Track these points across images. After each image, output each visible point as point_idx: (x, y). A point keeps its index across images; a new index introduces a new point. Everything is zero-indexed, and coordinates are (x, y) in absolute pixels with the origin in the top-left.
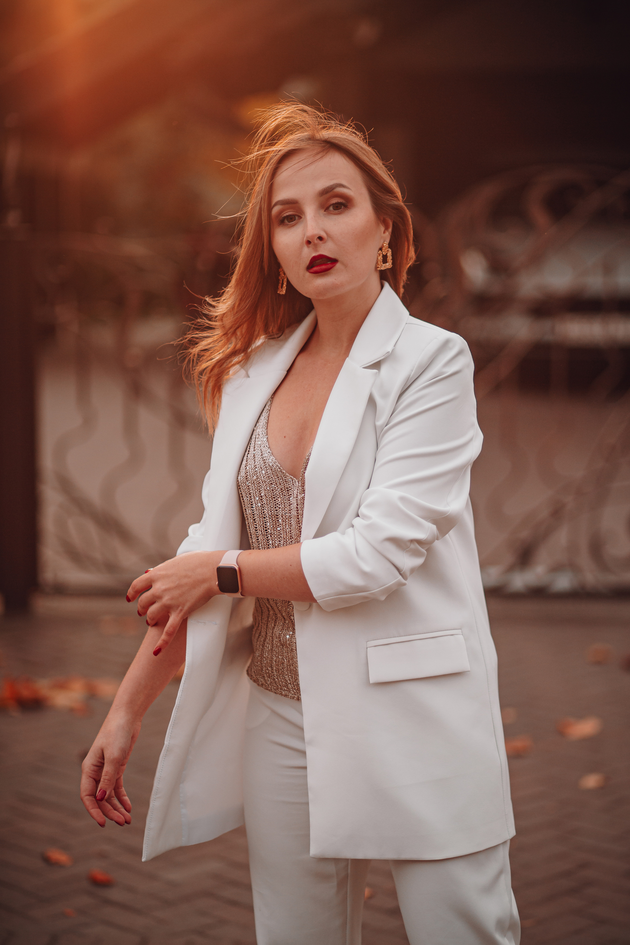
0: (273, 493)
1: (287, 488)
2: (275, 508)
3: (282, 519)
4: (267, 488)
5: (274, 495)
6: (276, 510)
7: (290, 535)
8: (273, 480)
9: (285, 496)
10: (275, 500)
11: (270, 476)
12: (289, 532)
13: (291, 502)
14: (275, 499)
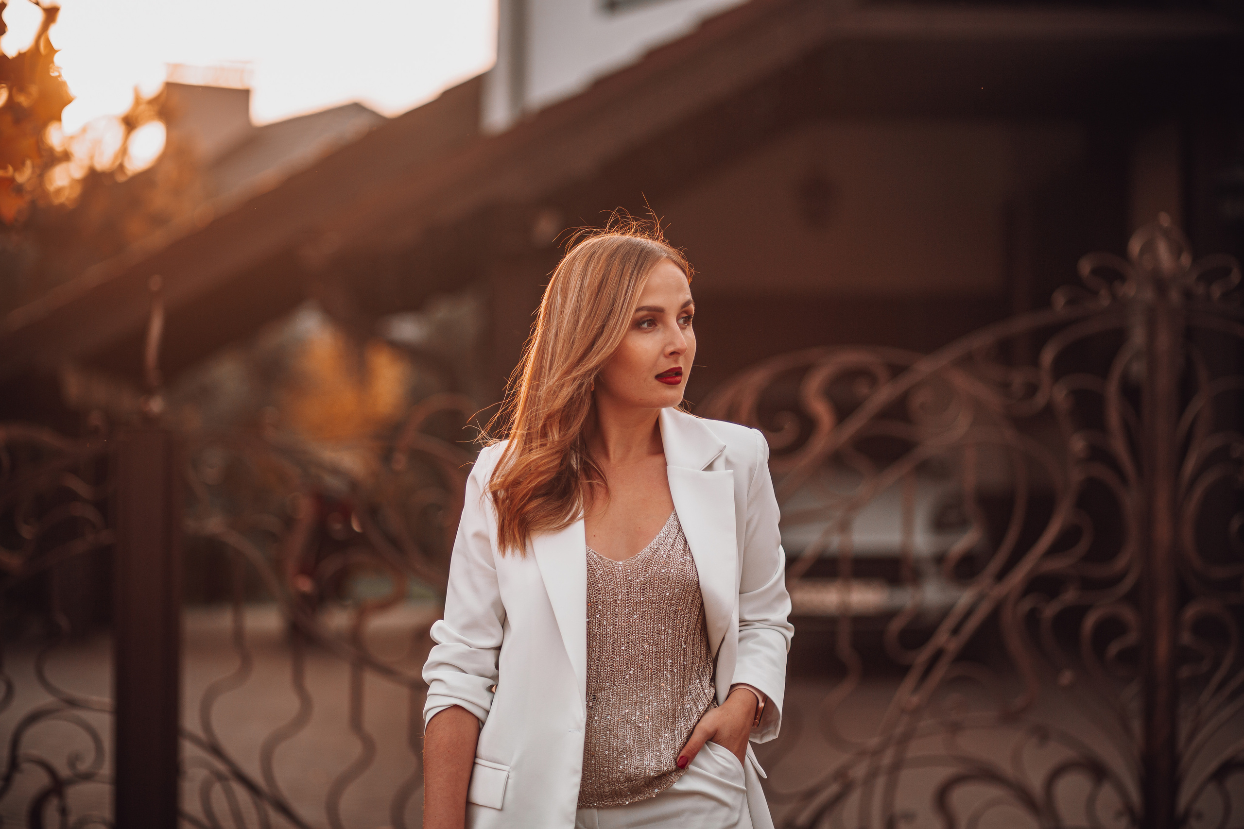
1: (606, 572)
3: (603, 606)
5: (592, 582)
9: (605, 580)
10: (594, 587)
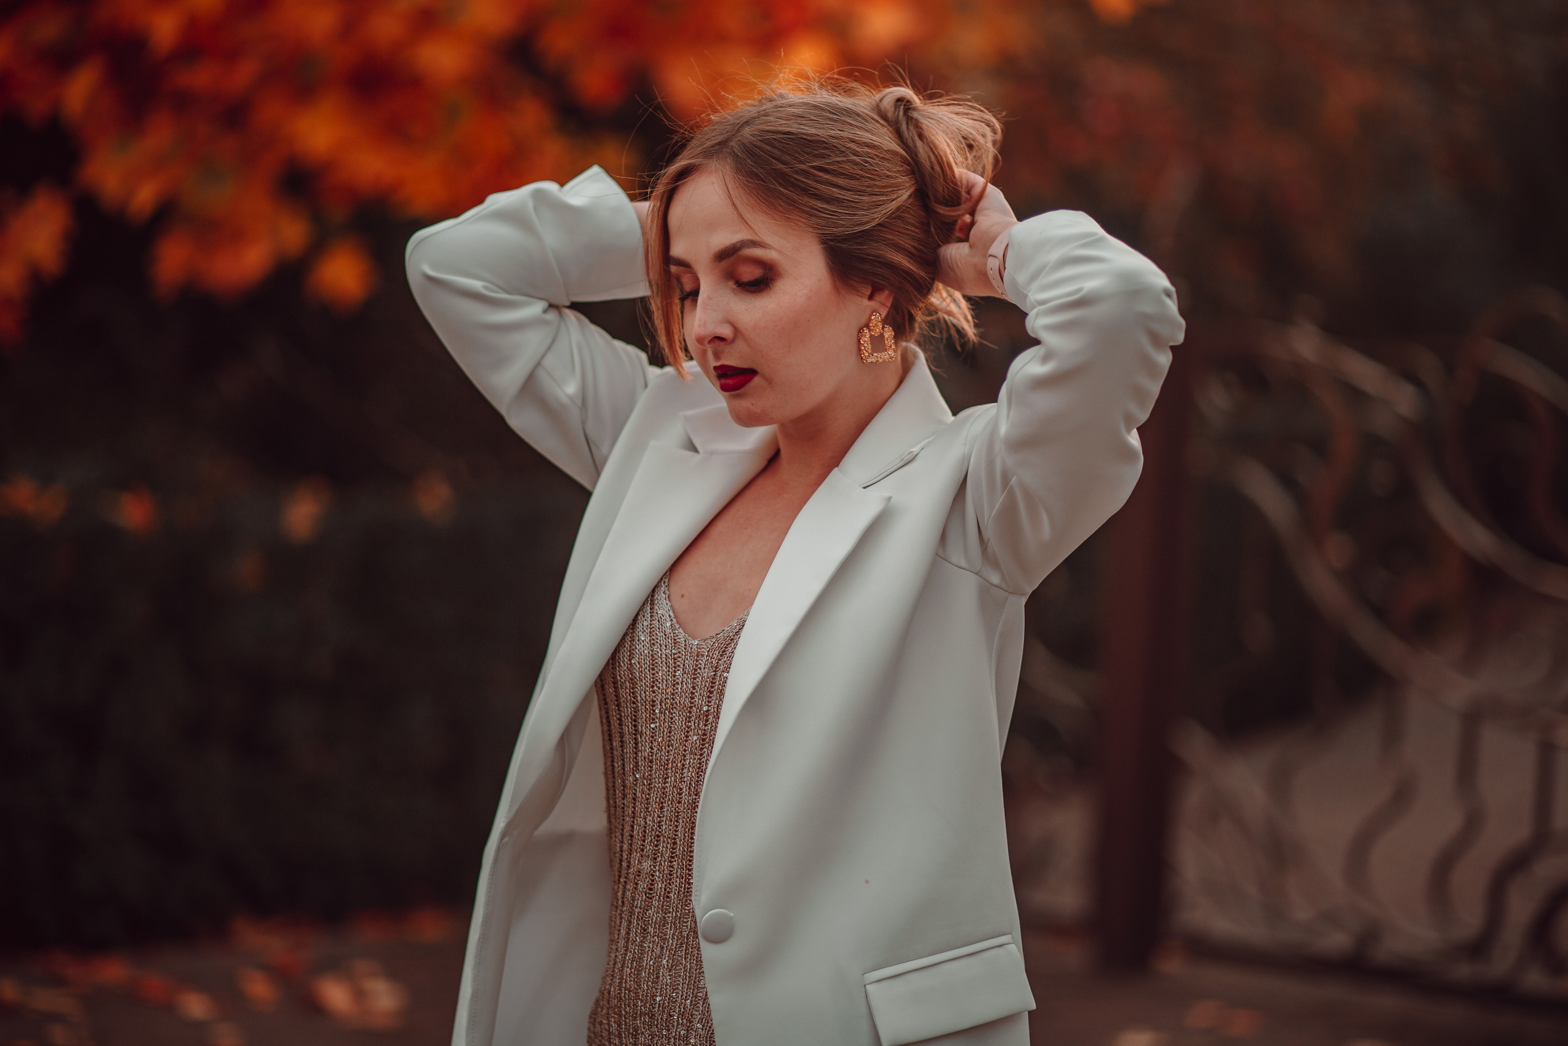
0: (653, 661)
2: (653, 687)
4: (644, 651)
6: (654, 692)
7: (668, 739)
8: (657, 639)
10: (653, 674)
11: (653, 631)
12: (667, 734)
13: (678, 679)
14: (654, 672)
